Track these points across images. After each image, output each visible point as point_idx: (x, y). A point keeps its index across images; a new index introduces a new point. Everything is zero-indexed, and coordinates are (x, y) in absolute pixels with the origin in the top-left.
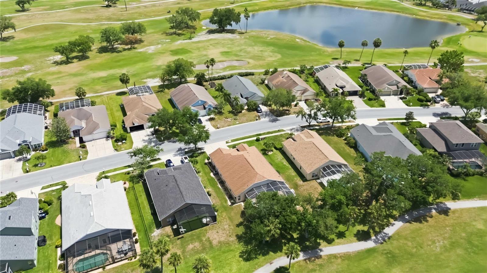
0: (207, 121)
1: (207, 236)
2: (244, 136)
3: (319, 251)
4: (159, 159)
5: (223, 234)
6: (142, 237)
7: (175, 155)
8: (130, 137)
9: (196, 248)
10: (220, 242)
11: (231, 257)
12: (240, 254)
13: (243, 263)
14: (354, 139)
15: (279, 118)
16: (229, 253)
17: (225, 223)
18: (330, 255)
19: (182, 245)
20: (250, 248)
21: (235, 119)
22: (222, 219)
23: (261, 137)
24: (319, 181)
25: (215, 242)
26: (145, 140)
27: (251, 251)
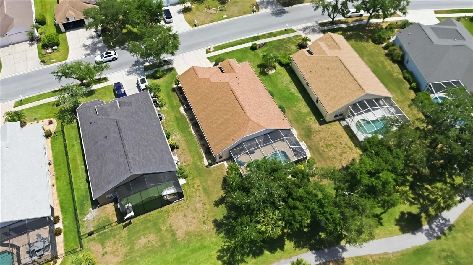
0: (179, 12)
1: (169, 223)
2: (233, 41)
3: (341, 250)
4: (105, 79)
5: (194, 219)
6: (69, 223)
7: (130, 73)
8: (65, 40)
9: (151, 243)
10: (188, 233)
11: (205, 258)
12: (219, 254)
14: (401, 48)
15: (287, 9)
16: (201, 252)
17: (197, 198)
18: (357, 258)
19: (129, 238)
20: (235, 243)
21: (221, 10)
22: (193, 192)
23: (258, 42)
24: (344, 123)
25: (180, 234)
26: (86, 46)
27: (236, 247)
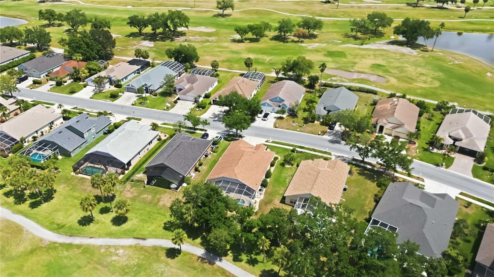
1: (161, 196)
3: (218, 260)
8: (208, 108)
9: (147, 199)
11: (159, 219)
12: (167, 222)
13: (161, 228)
16: (161, 216)
18: (222, 268)
19: (142, 191)
20: (177, 223)
21: (300, 126)
25: (161, 203)
26: (215, 114)
27: (176, 225)
